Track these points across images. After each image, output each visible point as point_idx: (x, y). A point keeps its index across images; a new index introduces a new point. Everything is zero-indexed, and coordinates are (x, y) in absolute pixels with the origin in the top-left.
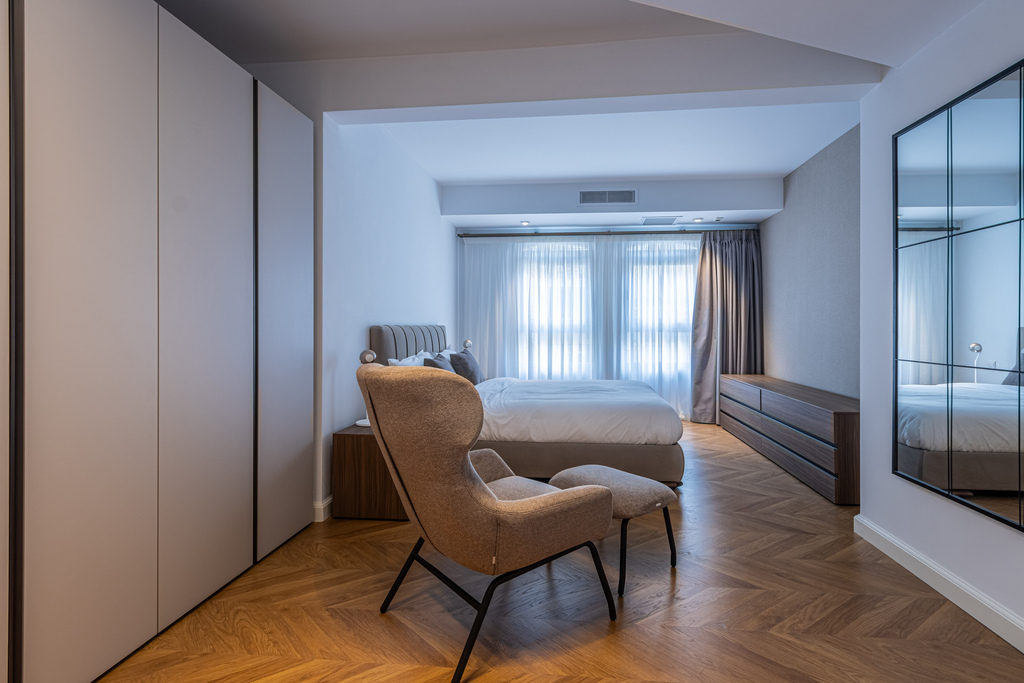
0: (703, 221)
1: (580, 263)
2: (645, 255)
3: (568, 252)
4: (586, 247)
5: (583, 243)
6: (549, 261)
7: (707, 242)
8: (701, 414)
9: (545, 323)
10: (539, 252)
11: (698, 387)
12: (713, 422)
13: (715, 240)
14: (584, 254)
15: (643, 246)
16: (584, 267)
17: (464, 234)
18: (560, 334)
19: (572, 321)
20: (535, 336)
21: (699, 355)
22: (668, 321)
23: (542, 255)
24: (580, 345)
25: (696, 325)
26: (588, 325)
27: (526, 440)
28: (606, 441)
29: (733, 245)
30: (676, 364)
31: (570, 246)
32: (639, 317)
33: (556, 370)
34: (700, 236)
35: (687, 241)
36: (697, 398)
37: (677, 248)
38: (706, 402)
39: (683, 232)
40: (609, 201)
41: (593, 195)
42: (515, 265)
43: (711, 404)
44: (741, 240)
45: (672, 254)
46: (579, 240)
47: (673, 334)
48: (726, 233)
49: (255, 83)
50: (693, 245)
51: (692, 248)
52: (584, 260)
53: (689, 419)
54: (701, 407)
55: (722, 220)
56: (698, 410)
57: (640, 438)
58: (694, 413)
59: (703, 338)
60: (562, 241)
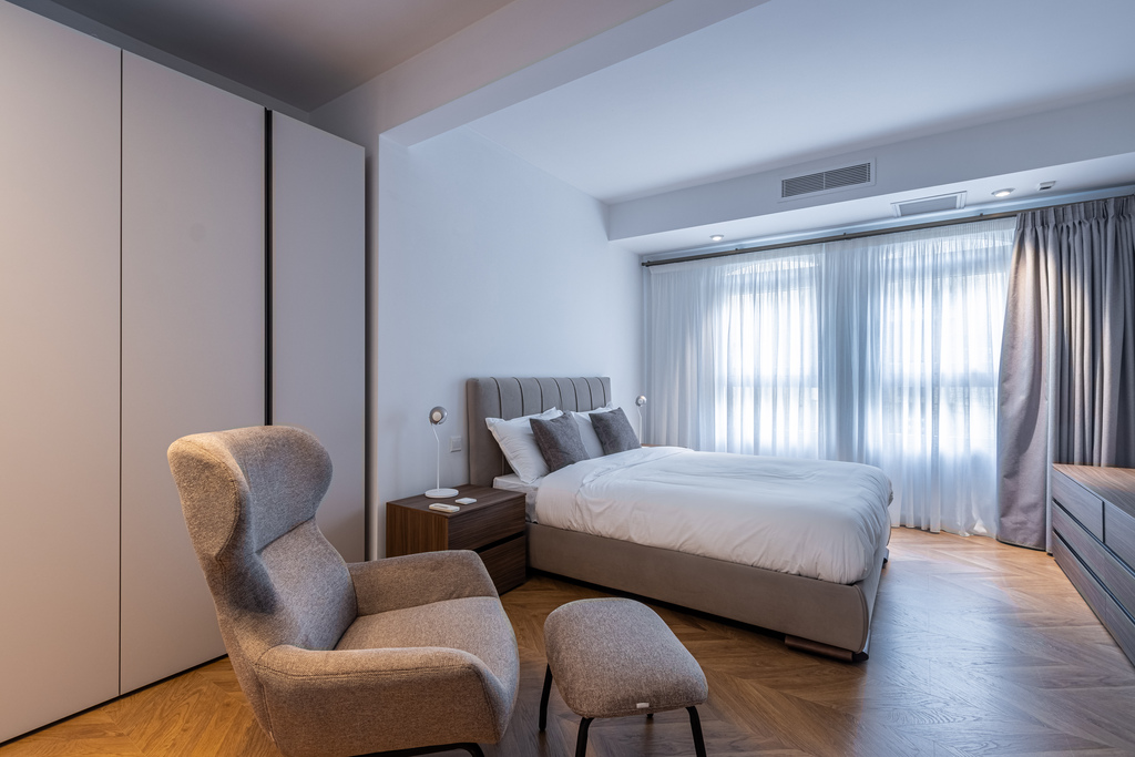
0: (1013, 194)
1: (801, 285)
2: (907, 264)
3: (783, 271)
4: (810, 260)
5: (806, 256)
6: (755, 288)
7: (1028, 231)
8: (1016, 530)
9: (750, 373)
10: (742, 276)
11: (1008, 482)
12: (1040, 547)
13: (1044, 224)
14: (807, 272)
15: (903, 253)
16: (807, 292)
17: (650, 262)
18: (771, 389)
19: (788, 370)
20: (737, 391)
21: (1013, 427)
22: (951, 368)
23: (747, 280)
24: (801, 406)
25: (1005, 376)
26: (813, 376)
27: (625, 538)
28: (734, 558)
29: (1085, 228)
30: (968, 441)
31: (785, 263)
32: (897, 364)
33: (765, 440)
34: (1014, 222)
35: (990, 233)
36: (1007, 503)
37: (968, 247)
38: (1028, 509)
39: (981, 218)
40: (828, 187)
41: (802, 182)
42: (712, 295)
43: (1036, 516)
44: (1106, 217)
45: (960, 257)
46: (799, 253)
47: (960, 390)
48: (1069, 209)
49: (268, 115)
50: (1002, 238)
51: (998, 243)
52: (807, 282)
53: (994, 535)
54: (1015, 517)
55: (1053, 188)
56: (1010, 521)
57: (786, 562)
58: (1001, 526)
59: (1020, 398)
60: (774, 256)
